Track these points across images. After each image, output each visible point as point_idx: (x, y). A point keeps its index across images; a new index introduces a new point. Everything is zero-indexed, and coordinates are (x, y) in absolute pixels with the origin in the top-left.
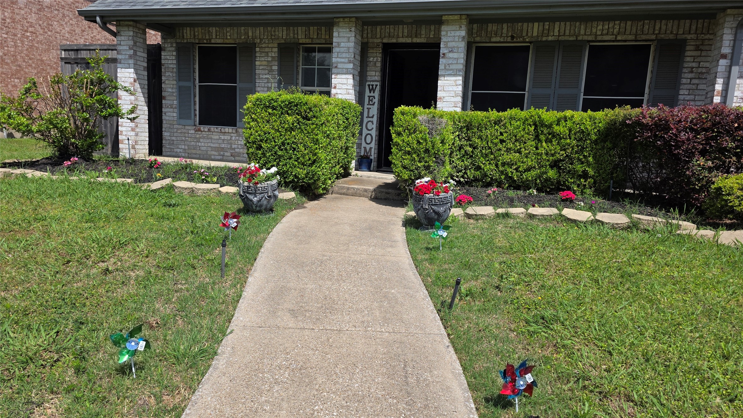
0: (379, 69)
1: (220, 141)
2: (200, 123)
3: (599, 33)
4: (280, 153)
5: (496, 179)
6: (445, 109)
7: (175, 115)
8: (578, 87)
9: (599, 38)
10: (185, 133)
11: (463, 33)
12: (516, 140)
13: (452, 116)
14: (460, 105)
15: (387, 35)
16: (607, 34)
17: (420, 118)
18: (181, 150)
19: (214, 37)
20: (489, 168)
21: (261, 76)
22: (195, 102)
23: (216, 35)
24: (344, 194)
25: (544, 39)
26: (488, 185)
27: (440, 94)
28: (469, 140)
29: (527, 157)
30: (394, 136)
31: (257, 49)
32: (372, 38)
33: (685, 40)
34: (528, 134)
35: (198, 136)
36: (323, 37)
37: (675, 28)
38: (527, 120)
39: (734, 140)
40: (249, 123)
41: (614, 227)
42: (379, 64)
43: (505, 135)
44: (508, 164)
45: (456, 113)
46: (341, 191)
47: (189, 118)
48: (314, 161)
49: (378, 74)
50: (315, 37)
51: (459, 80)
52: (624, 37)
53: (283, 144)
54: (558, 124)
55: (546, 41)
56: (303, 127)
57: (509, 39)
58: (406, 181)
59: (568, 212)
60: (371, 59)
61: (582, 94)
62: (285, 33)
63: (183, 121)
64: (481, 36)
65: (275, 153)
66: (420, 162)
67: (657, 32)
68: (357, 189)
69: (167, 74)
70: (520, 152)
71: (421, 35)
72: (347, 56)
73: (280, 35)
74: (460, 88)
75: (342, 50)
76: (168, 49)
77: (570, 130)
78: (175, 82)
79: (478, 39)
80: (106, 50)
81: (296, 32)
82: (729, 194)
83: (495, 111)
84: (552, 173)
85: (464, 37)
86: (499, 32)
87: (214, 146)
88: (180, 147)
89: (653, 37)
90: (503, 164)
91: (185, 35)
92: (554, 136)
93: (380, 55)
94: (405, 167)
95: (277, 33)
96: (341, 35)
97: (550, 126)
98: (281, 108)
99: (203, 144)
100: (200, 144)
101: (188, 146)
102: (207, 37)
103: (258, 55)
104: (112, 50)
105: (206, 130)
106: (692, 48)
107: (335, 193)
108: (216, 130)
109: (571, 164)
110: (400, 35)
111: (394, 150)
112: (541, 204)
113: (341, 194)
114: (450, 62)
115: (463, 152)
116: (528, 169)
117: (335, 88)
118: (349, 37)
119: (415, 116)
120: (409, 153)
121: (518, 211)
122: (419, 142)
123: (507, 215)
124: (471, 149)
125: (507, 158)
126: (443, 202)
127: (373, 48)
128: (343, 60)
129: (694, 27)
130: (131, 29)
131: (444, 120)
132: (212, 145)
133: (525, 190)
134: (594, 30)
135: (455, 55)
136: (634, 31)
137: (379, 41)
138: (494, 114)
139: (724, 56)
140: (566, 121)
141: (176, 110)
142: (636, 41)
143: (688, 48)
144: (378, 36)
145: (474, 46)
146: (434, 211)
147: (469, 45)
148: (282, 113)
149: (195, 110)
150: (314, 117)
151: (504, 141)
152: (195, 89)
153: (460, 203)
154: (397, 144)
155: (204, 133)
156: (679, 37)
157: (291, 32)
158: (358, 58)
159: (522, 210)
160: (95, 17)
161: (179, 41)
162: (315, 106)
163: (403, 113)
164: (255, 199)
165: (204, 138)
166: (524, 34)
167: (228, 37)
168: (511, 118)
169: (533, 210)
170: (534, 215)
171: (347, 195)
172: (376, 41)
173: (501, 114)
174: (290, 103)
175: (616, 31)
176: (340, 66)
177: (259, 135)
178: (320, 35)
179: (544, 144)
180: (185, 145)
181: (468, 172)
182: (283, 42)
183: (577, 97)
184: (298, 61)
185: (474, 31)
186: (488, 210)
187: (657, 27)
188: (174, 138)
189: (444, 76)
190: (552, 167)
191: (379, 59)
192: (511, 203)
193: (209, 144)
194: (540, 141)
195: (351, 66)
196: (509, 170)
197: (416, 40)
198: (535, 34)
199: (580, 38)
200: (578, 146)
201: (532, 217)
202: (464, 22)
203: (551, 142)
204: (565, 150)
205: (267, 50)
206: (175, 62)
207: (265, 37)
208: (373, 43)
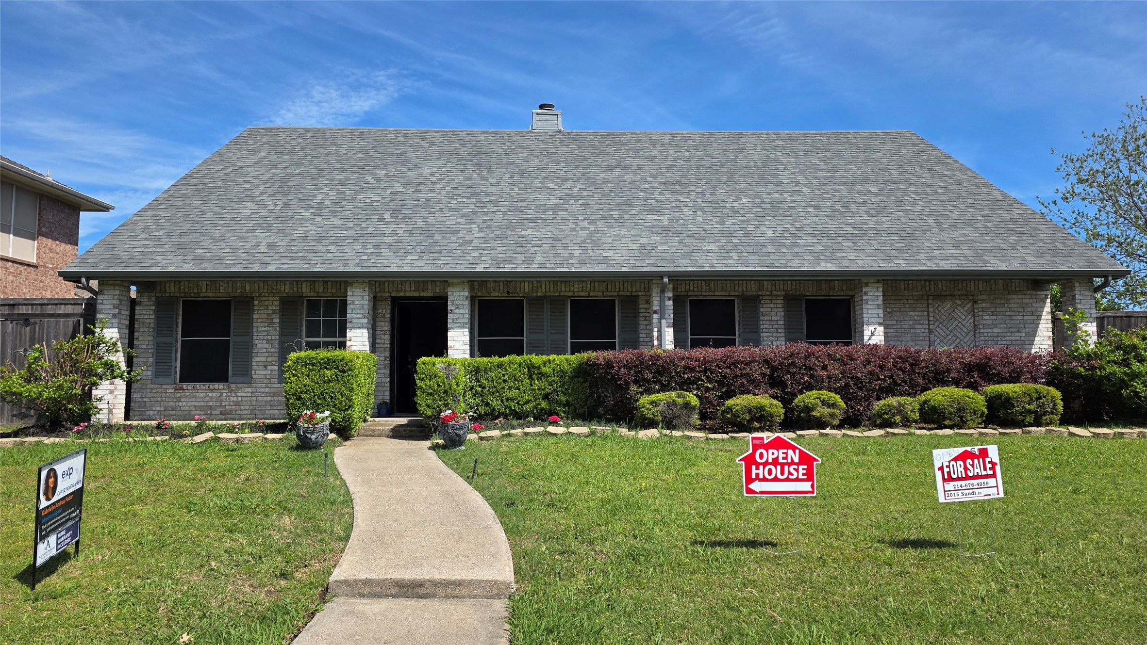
0: (389, 319)
1: (207, 399)
2: (182, 380)
3: (576, 290)
4: (319, 401)
5: (503, 413)
6: (456, 357)
7: (149, 373)
8: (565, 333)
9: (577, 294)
10: (161, 393)
11: (466, 294)
12: (515, 380)
13: (463, 363)
14: (468, 352)
15: (395, 289)
16: (582, 291)
17: (438, 366)
18: (155, 413)
19: (204, 290)
20: (496, 404)
21: (260, 329)
22: (176, 358)
23: (207, 289)
24: (370, 436)
25: (534, 294)
26: (497, 417)
27: (450, 343)
28: (478, 381)
29: (524, 393)
30: (418, 381)
31: (256, 303)
32: (380, 292)
33: (638, 296)
34: (524, 374)
35: (178, 395)
36: (329, 290)
37: (629, 287)
38: (521, 363)
39: (651, 373)
40: (289, 378)
41: (579, 435)
42: (388, 316)
43: (506, 376)
44: (511, 399)
45: (466, 360)
46: (367, 433)
47: (170, 376)
48: (350, 407)
49: (388, 324)
50: (321, 291)
51: (466, 332)
52: (595, 294)
53: (322, 394)
54: (544, 366)
55: (536, 296)
56: (340, 379)
57: (506, 294)
58: (430, 417)
59: (552, 429)
60: (380, 311)
61: (569, 339)
62: (287, 287)
63: (160, 380)
64: (482, 292)
65: (315, 402)
66: (441, 401)
67: (617, 290)
68: (383, 430)
69: (142, 330)
70: (519, 390)
71: (427, 290)
72: (362, 311)
73: (283, 289)
74: (468, 338)
75: (356, 307)
76: (145, 303)
77: (554, 370)
78: (151, 338)
79: (479, 294)
80: (56, 304)
81: (300, 286)
82: (643, 407)
83: (497, 357)
84: (544, 404)
85: (467, 297)
86: (497, 289)
87: (199, 404)
88: (154, 408)
89: (616, 294)
90: (507, 400)
91: (168, 289)
92: (543, 375)
93: (389, 307)
94: (428, 406)
95: (278, 287)
96: (355, 294)
97: (539, 368)
98: (321, 364)
99: (184, 404)
100: (180, 404)
101: (165, 407)
102: (196, 291)
103: (256, 308)
104: (65, 304)
105: (190, 388)
106: (643, 302)
107: (362, 436)
108: (203, 387)
109: (558, 396)
110: (408, 289)
111: (418, 393)
112: (535, 425)
113: (367, 436)
114: (457, 317)
115: (474, 392)
116: (527, 402)
117: (350, 340)
118: (363, 297)
119: (434, 364)
120: (431, 394)
121: (517, 431)
122: (439, 385)
123: (509, 435)
124: (480, 389)
125: (509, 394)
126: (462, 427)
127: (381, 301)
128: (358, 316)
129: (642, 287)
130: (117, 287)
131: (458, 367)
132: (196, 404)
133: (524, 419)
134: (572, 288)
135: (461, 311)
136: (601, 289)
137: (388, 294)
138: (496, 360)
139: (656, 312)
140: (550, 363)
141: (151, 368)
142: (604, 296)
143: (641, 302)
144: (386, 290)
145: (477, 299)
146: (456, 434)
147: (472, 299)
148: (321, 368)
149: (176, 367)
150: (350, 370)
151: (506, 381)
152: (176, 344)
153: (475, 430)
154: (421, 388)
155: (186, 391)
156: (633, 294)
157: (295, 286)
158: (371, 313)
159: (520, 430)
160: (81, 278)
161: (159, 295)
162: (351, 361)
163: (424, 364)
164: (313, 437)
165: (186, 396)
166: (518, 290)
167: (221, 291)
168: (510, 362)
169: (527, 430)
170: (528, 433)
171: (373, 436)
172: (384, 294)
173: (502, 359)
174: (328, 360)
175: (588, 289)
176: (354, 321)
177: (299, 388)
178: (326, 290)
179: (536, 381)
180: (161, 406)
181: (480, 408)
182: (285, 295)
183: (565, 342)
184: (302, 314)
185: (476, 287)
186: (496, 433)
187: (617, 287)
188: (146, 400)
189: (453, 328)
190: (544, 399)
191: (389, 311)
192: (513, 427)
193: (193, 403)
194: (533, 379)
195: (366, 321)
196: (512, 404)
197: (422, 294)
198: (527, 290)
199: (562, 294)
200: (560, 382)
201: (526, 434)
202: (467, 285)
203: (541, 380)
204: (551, 385)
205: (266, 303)
206: (153, 317)
207: (265, 291)
208: (382, 296)
